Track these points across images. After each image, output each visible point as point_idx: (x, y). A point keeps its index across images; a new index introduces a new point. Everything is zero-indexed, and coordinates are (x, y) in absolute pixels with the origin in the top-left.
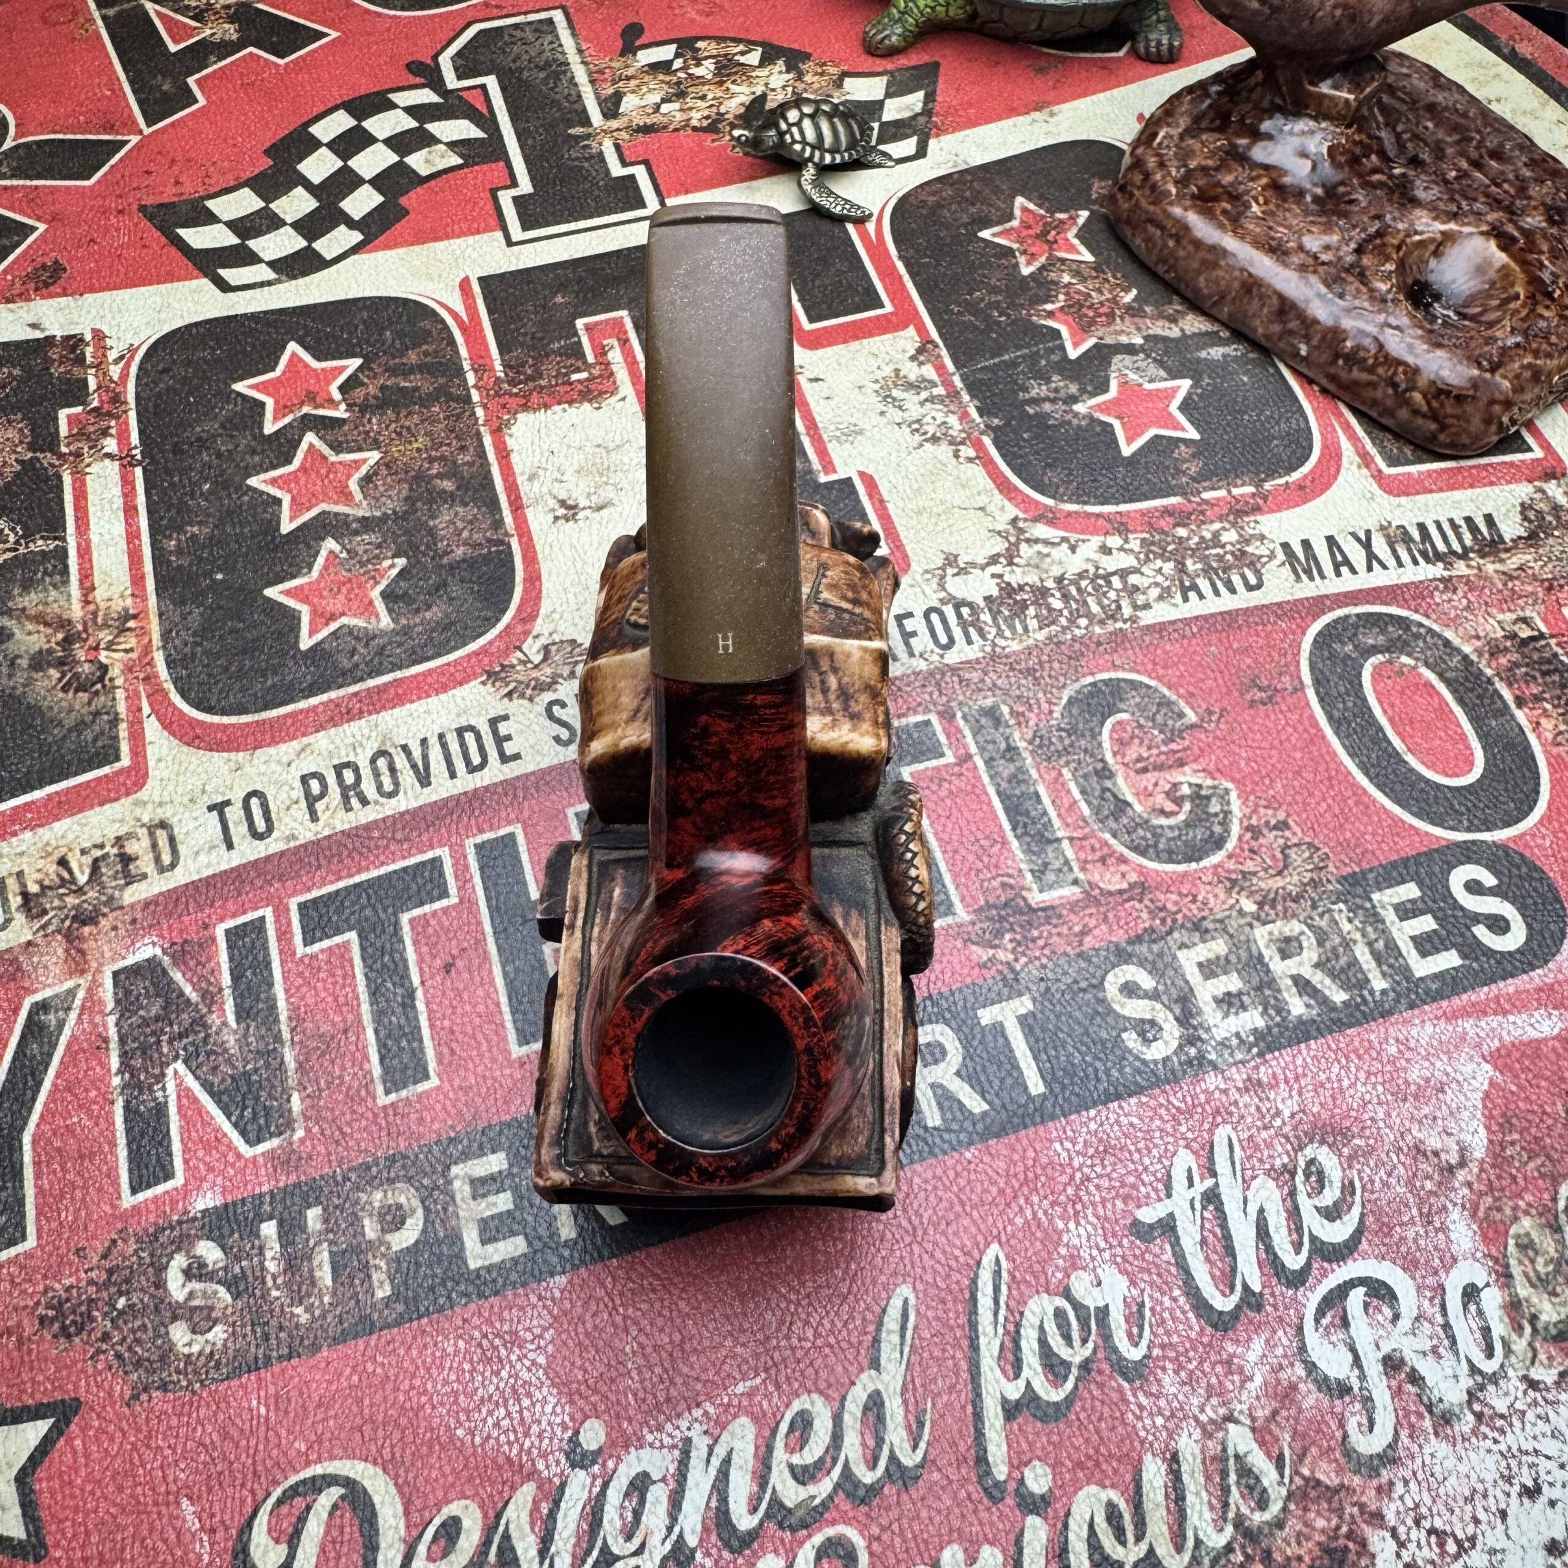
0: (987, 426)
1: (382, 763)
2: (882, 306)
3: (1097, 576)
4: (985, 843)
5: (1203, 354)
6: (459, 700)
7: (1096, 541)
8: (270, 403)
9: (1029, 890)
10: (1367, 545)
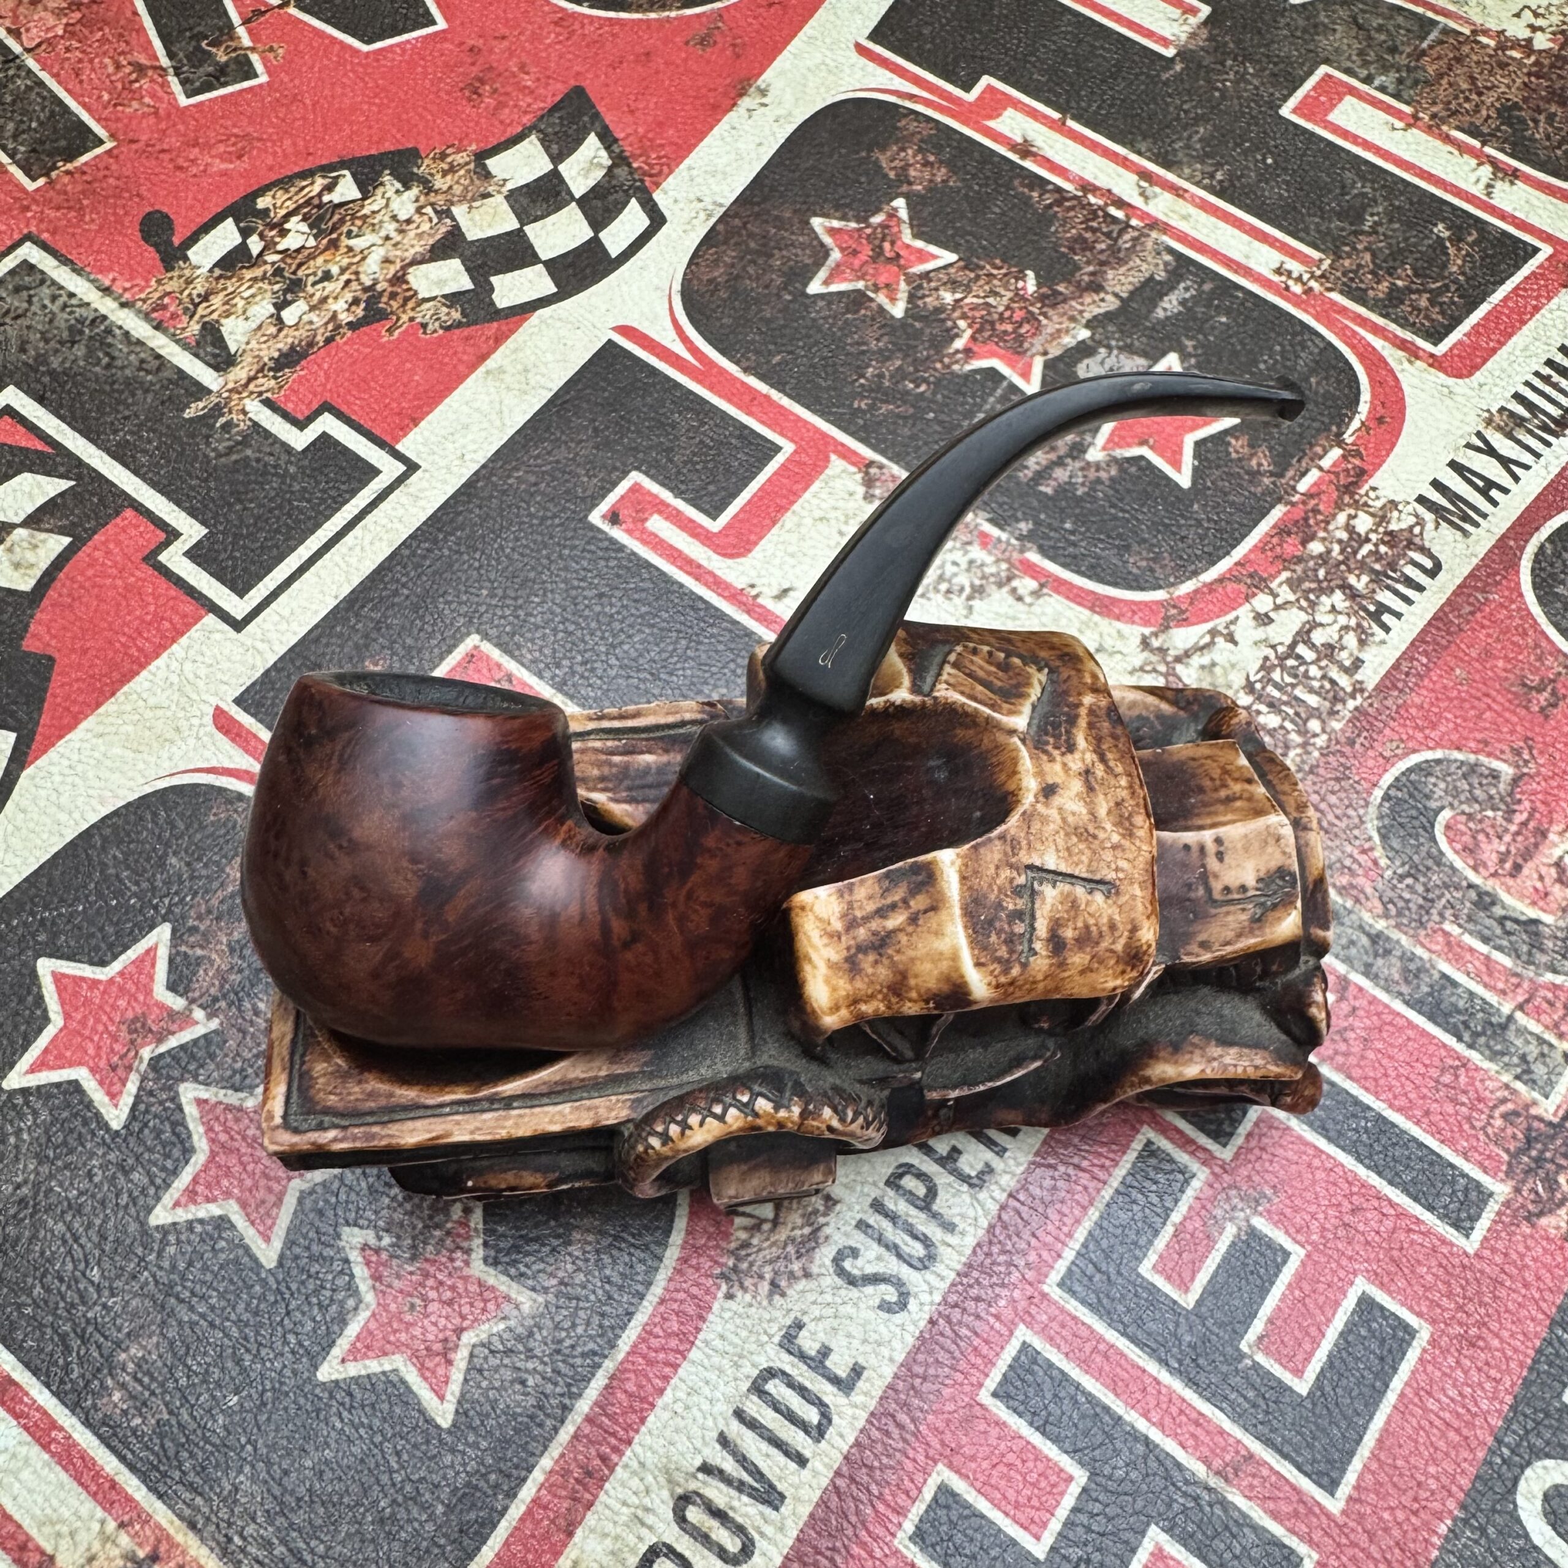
0: (1020, 538)
1: (694, 1514)
2: (778, 449)
3: (1282, 659)
4: (1447, 1078)
5: (1160, 313)
6: (718, 1343)
7: (1244, 613)
8: (81, 1074)
9: (1535, 1103)
10: (1491, 451)
